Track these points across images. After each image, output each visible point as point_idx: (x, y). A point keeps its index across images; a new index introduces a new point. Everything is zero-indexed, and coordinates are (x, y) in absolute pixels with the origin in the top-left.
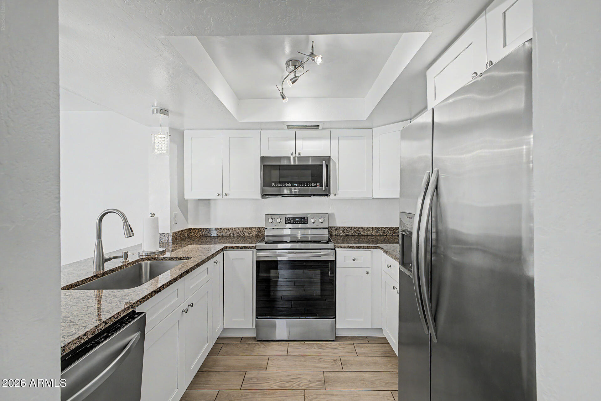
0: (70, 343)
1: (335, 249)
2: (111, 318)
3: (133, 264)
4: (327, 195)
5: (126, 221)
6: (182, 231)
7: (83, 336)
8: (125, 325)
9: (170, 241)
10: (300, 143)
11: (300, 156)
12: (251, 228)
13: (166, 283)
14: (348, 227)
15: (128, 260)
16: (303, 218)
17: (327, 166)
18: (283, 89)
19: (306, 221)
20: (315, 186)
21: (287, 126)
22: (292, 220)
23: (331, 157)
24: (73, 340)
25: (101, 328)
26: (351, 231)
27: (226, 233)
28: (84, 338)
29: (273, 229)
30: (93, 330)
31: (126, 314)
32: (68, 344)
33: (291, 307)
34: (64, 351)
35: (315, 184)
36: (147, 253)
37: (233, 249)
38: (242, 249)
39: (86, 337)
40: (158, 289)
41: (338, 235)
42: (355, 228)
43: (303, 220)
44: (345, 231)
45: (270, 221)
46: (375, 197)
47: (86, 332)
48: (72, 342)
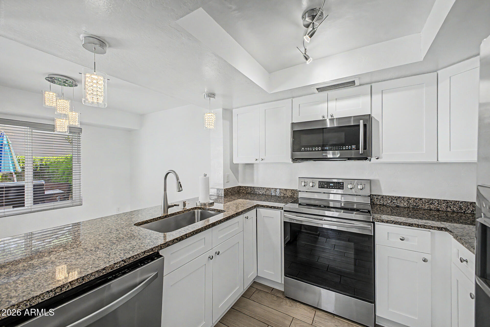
0: (89, 274)
1: (374, 223)
2: (130, 258)
3: (189, 211)
4: (366, 159)
5: (178, 179)
6: (233, 188)
7: (102, 270)
8: (143, 265)
9: (223, 195)
10: (332, 104)
11: (332, 118)
12: (286, 190)
13: (189, 233)
14: (399, 197)
15: (186, 208)
16: (339, 183)
17: (365, 126)
18: (305, 49)
19: (342, 187)
20: (350, 148)
21: (317, 89)
22: (325, 184)
23: (373, 115)
24: (92, 273)
25: (120, 265)
26: (402, 201)
27: (265, 192)
28: (103, 272)
29: (306, 192)
30: (111, 266)
31: (145, 256)
32: (88, 275)
33: (327, 271)
34: (83, 280)
35: (350, 147)
36: (201, 204)
37: (264, 207)
38: (271, 209)
39: (105, 271)
40: (180, 237)
41: (383, 205)
42: (409, 199)
43: (339, 185)
44: (395, 201)
45: (303, 184)
46: (441, 160)
47: (105, 267)
48: (91, 274)
